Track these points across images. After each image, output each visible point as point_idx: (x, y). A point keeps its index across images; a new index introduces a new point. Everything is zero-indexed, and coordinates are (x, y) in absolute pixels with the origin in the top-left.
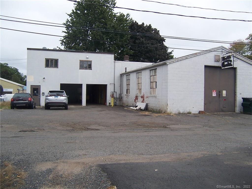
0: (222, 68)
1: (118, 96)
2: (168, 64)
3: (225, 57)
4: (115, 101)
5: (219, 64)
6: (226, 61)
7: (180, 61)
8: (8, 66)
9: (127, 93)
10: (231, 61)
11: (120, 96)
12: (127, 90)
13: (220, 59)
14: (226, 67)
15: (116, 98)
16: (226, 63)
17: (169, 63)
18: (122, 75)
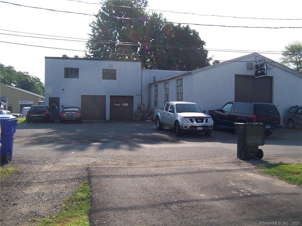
0: (256, 77)
1: (146, 109)
2: (192, 74)
3: (259, 65)
4: (143, 114)
5: (252, 73)
6: (259, 70)
7: (207, 69)
8: (29, 75)
9: (155, 105)
10: (264, 69)
11: (148, 109)
12: (155, 102)
13: (254, 68)
14: (259, 77)
15: (144, 111)
16: (259, 72)
17: (194, 73)
18: (150, 85)
